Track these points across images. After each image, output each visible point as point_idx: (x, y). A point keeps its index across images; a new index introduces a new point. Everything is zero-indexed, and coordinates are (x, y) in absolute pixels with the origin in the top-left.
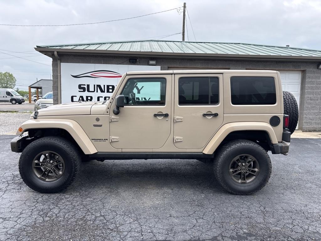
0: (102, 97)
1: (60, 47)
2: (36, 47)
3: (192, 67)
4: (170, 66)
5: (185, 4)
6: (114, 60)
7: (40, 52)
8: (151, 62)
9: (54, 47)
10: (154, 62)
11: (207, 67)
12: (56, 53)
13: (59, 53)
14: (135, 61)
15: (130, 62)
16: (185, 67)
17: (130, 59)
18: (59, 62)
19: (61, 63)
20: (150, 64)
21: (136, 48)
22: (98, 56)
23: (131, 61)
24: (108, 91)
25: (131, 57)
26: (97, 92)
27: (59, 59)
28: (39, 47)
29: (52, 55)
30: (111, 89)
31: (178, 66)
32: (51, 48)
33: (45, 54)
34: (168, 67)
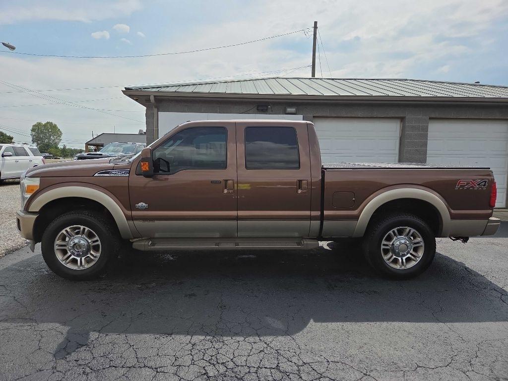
1: (159, 89)
2: (125, 90)
3: (349, 115)
4: (317, 115)
5: (316, 23)
6: (235, 107)
7: (130, 96)
8: (289, 110)
9: (150, 89)
10: (293, 110)
11: (370, 115)
12: (152, 98)
13: (157, 97)
14: (266, 108)
15: (257, 110)
16: (339, 115)
17: (258, 106)
18: (156, 110)
19: (159, 113)
20: (287, 112)
21: (264, 90)
22: (212, 101)
23: (260, 108)
25: (260, 102)
27: (156, 107)
28: (129, 89)
29: (146, 100)
31: (328, 115)
32: (146, 89)
33: (136, 100)
34: (314, 117)
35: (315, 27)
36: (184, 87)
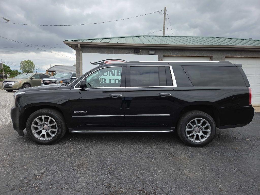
0: (113, 79)
1: (82, 41)
2: (64, 41)
3: (182, 55)
4: (165, 55)
5: (165, 8)
6: (123, 51)
7: (68, 44)
8: (151, 52)
9: (78, 41)
10: (153, 52)
12: (79, 46)
13: (82, 45)
14: (139, 51)
18: (81, 52)
21: (137, 42)
22: (110, 47)
23: (135, 51)
24: (118, 75)
25: (136, 48)
26: (109, 75)
27: (81, 50)
28: (67, 41)
29: (76, 47)
30: (119, 73)
31: (171, 55)
32: (75, 41)
33: (71, 47)
35: (165, 10)
36: (96, 40)
